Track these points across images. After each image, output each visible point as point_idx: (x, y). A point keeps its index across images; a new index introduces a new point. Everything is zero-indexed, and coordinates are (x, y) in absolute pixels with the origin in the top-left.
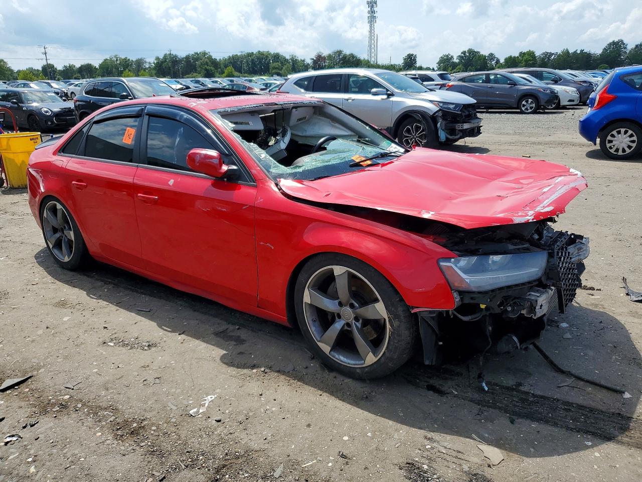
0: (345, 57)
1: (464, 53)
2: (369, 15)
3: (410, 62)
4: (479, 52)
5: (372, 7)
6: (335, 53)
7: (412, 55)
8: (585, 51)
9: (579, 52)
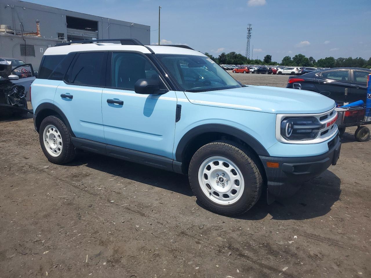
0: (236, 55)
1: (296, 56)
2: (248, 34)
3: (268, 59)
4: (304, 56)
5: (249, 31)
6: (231, 53)
7: (269, 55)
8: (362, 58)
9: (358, 58)
